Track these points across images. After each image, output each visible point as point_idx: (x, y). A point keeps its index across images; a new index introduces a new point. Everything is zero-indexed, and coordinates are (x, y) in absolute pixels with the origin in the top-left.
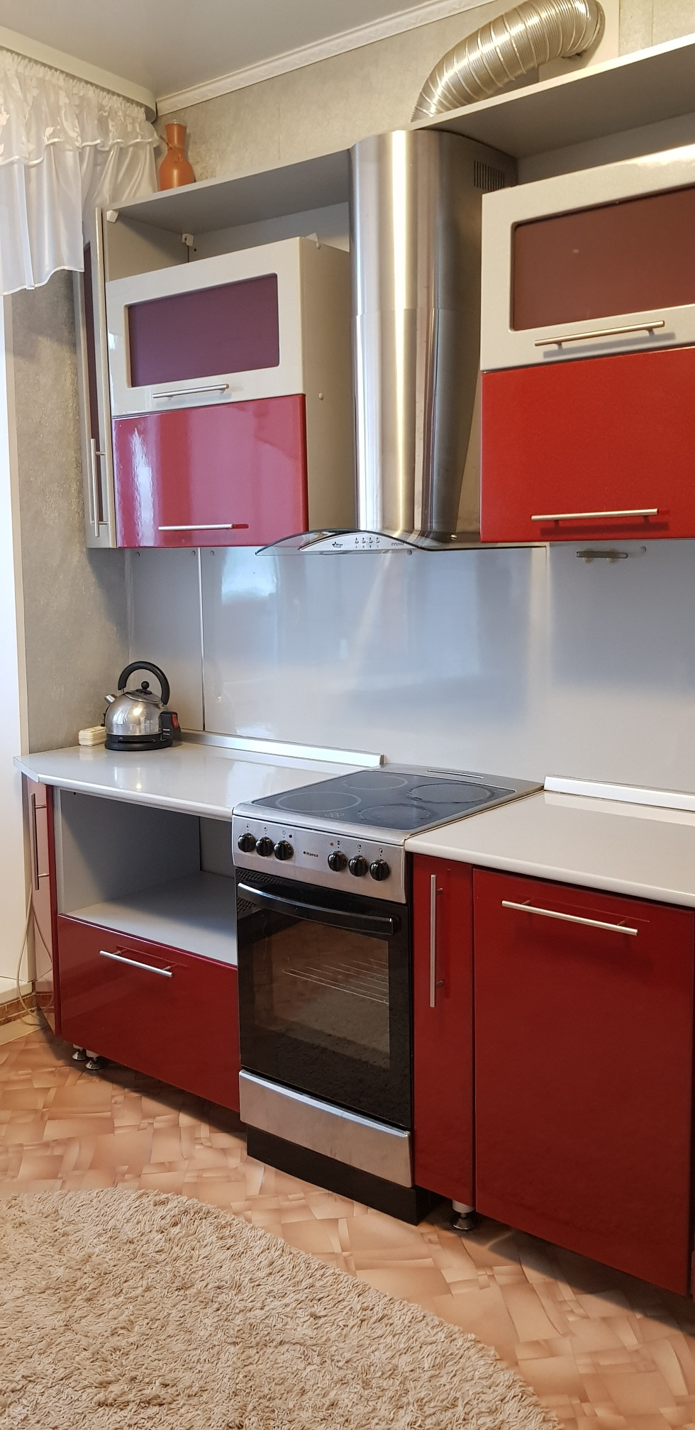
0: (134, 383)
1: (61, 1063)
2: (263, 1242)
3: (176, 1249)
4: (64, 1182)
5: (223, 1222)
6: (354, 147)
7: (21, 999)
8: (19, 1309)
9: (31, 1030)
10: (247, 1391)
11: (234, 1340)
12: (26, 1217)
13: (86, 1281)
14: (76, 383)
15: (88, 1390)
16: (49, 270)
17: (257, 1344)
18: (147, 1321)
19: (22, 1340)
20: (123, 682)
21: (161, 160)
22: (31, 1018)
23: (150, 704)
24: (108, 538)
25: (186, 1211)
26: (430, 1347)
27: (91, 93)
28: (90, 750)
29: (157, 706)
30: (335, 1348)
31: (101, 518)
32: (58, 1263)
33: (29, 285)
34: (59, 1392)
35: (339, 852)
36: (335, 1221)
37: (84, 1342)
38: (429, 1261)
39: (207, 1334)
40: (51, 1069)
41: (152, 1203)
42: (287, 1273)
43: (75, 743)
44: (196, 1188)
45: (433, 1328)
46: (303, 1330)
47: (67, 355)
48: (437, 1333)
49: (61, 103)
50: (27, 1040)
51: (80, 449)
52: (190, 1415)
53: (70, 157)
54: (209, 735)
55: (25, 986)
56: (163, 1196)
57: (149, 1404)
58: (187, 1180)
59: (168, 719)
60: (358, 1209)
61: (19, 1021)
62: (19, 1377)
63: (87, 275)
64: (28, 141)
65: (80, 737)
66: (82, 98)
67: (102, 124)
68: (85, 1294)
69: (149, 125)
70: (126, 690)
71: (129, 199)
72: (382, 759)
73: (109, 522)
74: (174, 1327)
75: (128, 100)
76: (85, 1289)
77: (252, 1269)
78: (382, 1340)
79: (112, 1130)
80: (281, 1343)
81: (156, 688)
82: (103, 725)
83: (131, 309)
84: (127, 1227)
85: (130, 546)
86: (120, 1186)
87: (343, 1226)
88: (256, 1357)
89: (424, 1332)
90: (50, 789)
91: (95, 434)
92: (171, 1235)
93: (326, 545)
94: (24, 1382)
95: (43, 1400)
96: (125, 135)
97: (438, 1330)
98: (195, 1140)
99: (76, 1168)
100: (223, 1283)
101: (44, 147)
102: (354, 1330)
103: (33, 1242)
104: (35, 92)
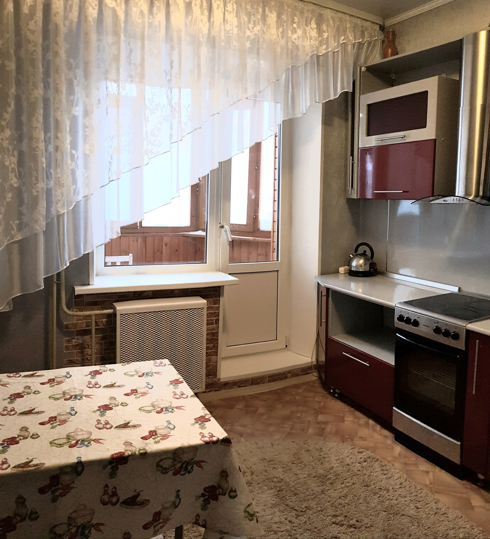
0: (368, 135)
1: (326, 392)
2: (398, 475)
3: (365, 471)
4: (325, 438)
5: (384, 464)
6: (463, 38)
7: (312, 366)
8: (305, 482)
9: (315, 378)
10: (389, 530)
11: (385, 510)
12: (310, 448)
13: (331, 476)
14: (346, 135)
15: (329, 517)
16: (339, 91)
17: (394, 513)
18: (352, 496)
19: (306, 494)
20: (356, 250)
21: (385, 45)
22: (315, 374)
23: (366, 260)
24: (354, 196)
25: (369, 457)
26: (463, 529)
27: (359, 21)
28: (343, 275)
29: (369, 260)
30: (424, 521)
31: (352, 187)
32: (320, 468)
33: (332, 98)
34: (318, 515)
35: (438, 326)
36: (428, 472)
37: (329, 499)
38: (465, 496)
39: (375, 505)
40: (322, 395)
41: (357, 452)
42: (407, 488)
43: (338, 272)
44: (374, 449)
45: (465, 522)
46: (412, 512)
47: (344, 123)
48: (467, 524)
49: (347, 27)
50: (314, 382)
51: (346, 160)
52: (366, 534)
53: (349, 47)
54: (388, 273)
55: (314, 361)
56: (361, 450)
57: (351, 527)
58: (371, 445)
59: (373, 265)
60: (438, 469)
61: (311, 374)
62: (304, 507)
63: (353, 93)
64: (335, 42)
65: (339, 270)
66: (355, 24)
67: (363, 33)
68: (330, 481)
69: (380, 32)
70: (357, 253)
71: (371, 63)
72: (459, 288)
73: (355, 189)
74: (362, 500)
75: (373, 23)
76: (331, 479)
77: (393, 484)
78: (443, 522)
79: (344, 421)
80: (403, 515)
81: (369, 253)
82: (348, 266)
83: (369, 106)
84: (347, 459)
85: (363, 199)
86: (345, 443)
87: (431, 475)
88: (393, 518)
89: (461, 523)
90: (328, 289)
91: (352, 154)
92: (363, 465)
93: (441, 201)
94: (305, 509)
95: (312, 517)
96: (371, 36)
97: (467, 523)
98: (375, 431)
99: (330, 433)
100: (382, 487)
101: (340, 44)
102: (432, 516)
103: (312, 458)
104: (338, 23)
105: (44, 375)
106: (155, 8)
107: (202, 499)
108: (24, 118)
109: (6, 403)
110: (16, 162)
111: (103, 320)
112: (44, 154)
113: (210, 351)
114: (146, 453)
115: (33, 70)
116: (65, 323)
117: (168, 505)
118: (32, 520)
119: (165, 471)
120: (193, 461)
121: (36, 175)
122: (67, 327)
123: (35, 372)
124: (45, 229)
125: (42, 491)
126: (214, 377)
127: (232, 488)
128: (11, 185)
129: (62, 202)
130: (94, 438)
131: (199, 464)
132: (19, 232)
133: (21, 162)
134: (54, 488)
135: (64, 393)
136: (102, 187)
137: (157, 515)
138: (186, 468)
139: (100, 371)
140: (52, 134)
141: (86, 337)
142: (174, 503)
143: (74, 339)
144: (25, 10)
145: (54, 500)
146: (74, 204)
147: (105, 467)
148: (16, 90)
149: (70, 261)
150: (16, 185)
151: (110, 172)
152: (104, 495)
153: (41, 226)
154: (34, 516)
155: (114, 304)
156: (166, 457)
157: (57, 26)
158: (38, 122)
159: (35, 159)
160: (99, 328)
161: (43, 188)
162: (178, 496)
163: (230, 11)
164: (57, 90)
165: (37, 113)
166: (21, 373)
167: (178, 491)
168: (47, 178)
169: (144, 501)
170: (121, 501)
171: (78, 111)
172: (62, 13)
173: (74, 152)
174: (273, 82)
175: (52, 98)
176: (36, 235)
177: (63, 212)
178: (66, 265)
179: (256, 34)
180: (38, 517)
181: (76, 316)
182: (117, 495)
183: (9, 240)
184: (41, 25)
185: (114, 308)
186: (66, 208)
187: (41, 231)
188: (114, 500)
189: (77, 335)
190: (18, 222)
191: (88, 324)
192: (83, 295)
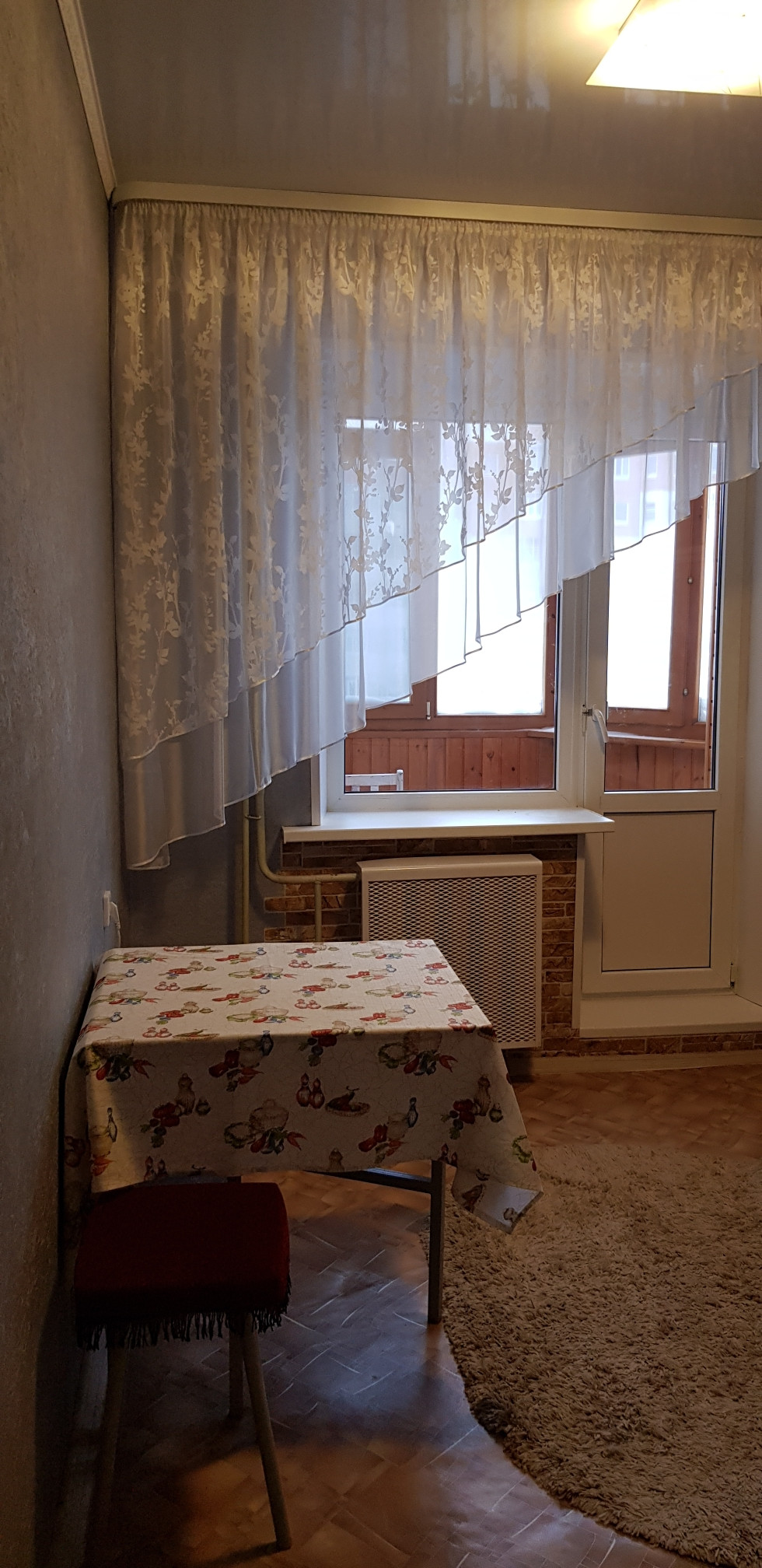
105: (222, 951)
106: (432, 287)
107: (452, 1120)
108: (190, 511)
109: (164, 978)
110: (175, 591)
111: (339, 896)
112: (225, 577)
113: (557, 970)
114: (363, 1033)
115: (205, 423)
116: (266, 899)
117: (398, 1118)
118: (200, 1113)
119: (392, 1063)
120: (435, 1054)
121: (212, 615)
122: (269, 906)
123: (207, 947)
124: (227, 715)
125: (214, 1072)
126: (566, 1026)
127: (494, 1106)
128: (168, 633)
129: (258, 665)
130: (290, 1016)
131: (445, 1060)
132: (181, 721)
133: (184, 593)
134: (230, 1070)
135: (252, 971)
136: (331, 634)
137: (381, 1130)
138: (424, 1065)
139: (314, 950)
140: (239, 537)
141: (306, 927)
142: (407, 1118)
143: (284, 930)
144: (192, 313)
145: (232, 1087)
146: (280, 668)
147: (303, 1047)
148: (175, 460)
149: (273, 775)
150: (175, 634)
151: (345, 605)
152: (302, 1089)
153: (220, 708)
154: (203, 1109)
155: (359, 864)
156: (394, 1042)
157: (247, 339)
158: (215, 517)
159: (209, 586)
160: (330, 912)
161: (224, 639)
162: (413, 1108)
163: (586, 282)
164: (249, 458)
165: (213, 502)
166: (185, 947)
167: (414, 1099)
168: (231, 618)
169: (361, 1105)
170: (328, 1101)
171: (287, 492)
172: (256, 314)
173: (279, 569)
174: (682, 413)
175: (239, 472)
176: (212, 725)
177: (259, 683)
178: (266, 782)
179: (642, 320)
180: (209, 1110)
181: (287, 883)
182: (320, 1092)
183: (164, 736)
184: (220, 338)
185: (359, 872)
186: (265, 675)
187: (220, 718)
188: (317, 1099)
189: (289, 923)
190: (178, 702)
191: (310, 903)
192: (300, 843)
